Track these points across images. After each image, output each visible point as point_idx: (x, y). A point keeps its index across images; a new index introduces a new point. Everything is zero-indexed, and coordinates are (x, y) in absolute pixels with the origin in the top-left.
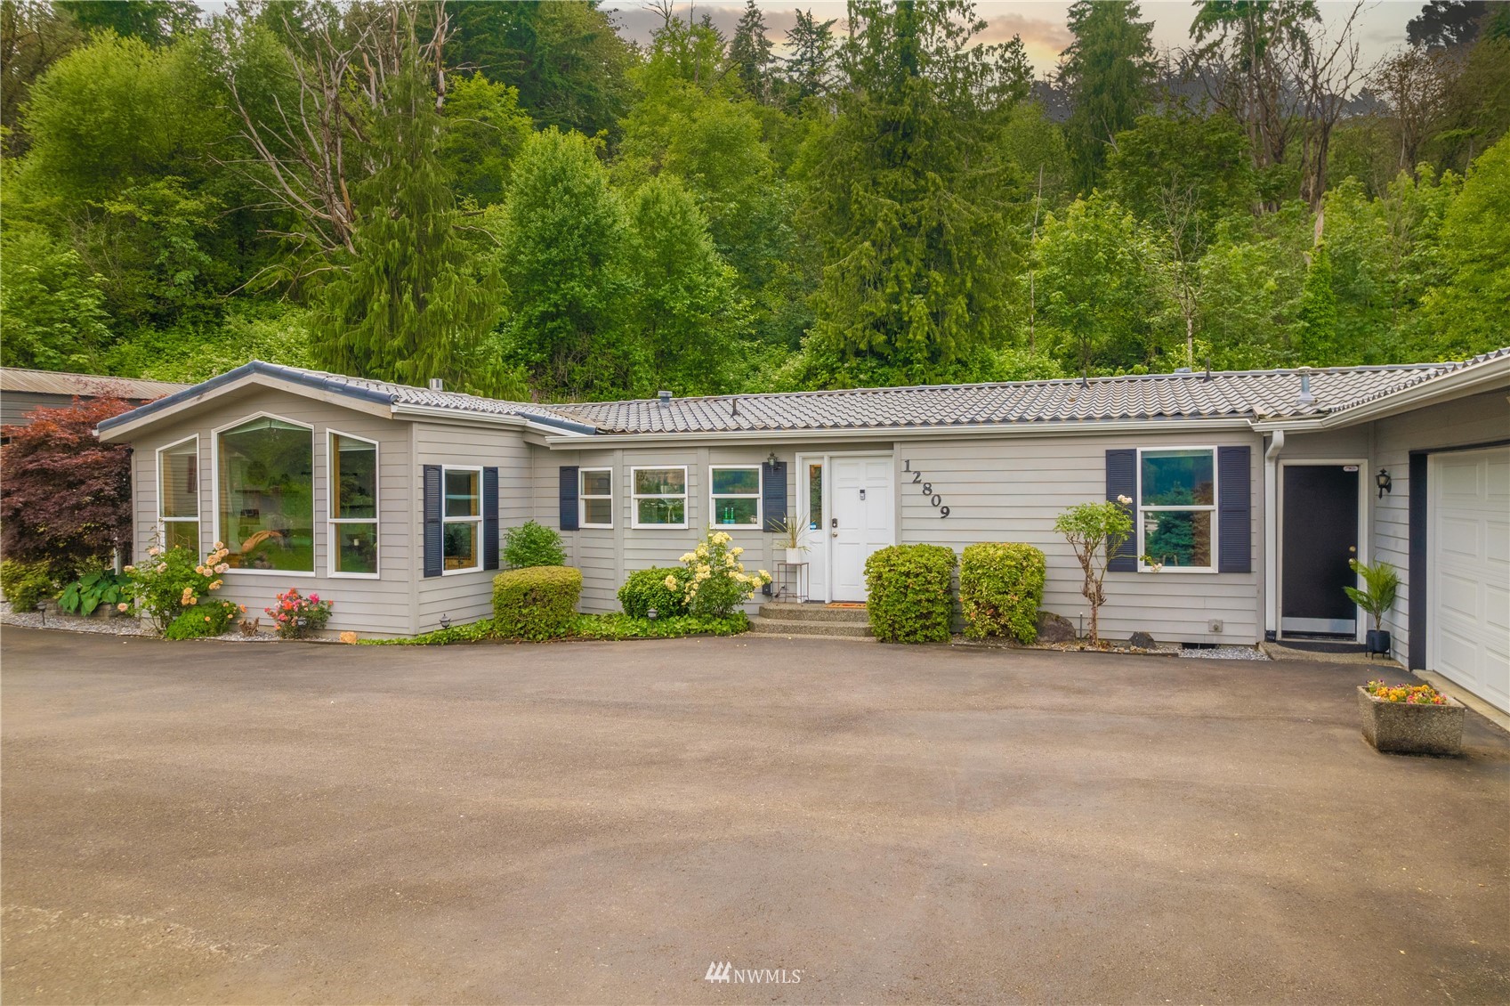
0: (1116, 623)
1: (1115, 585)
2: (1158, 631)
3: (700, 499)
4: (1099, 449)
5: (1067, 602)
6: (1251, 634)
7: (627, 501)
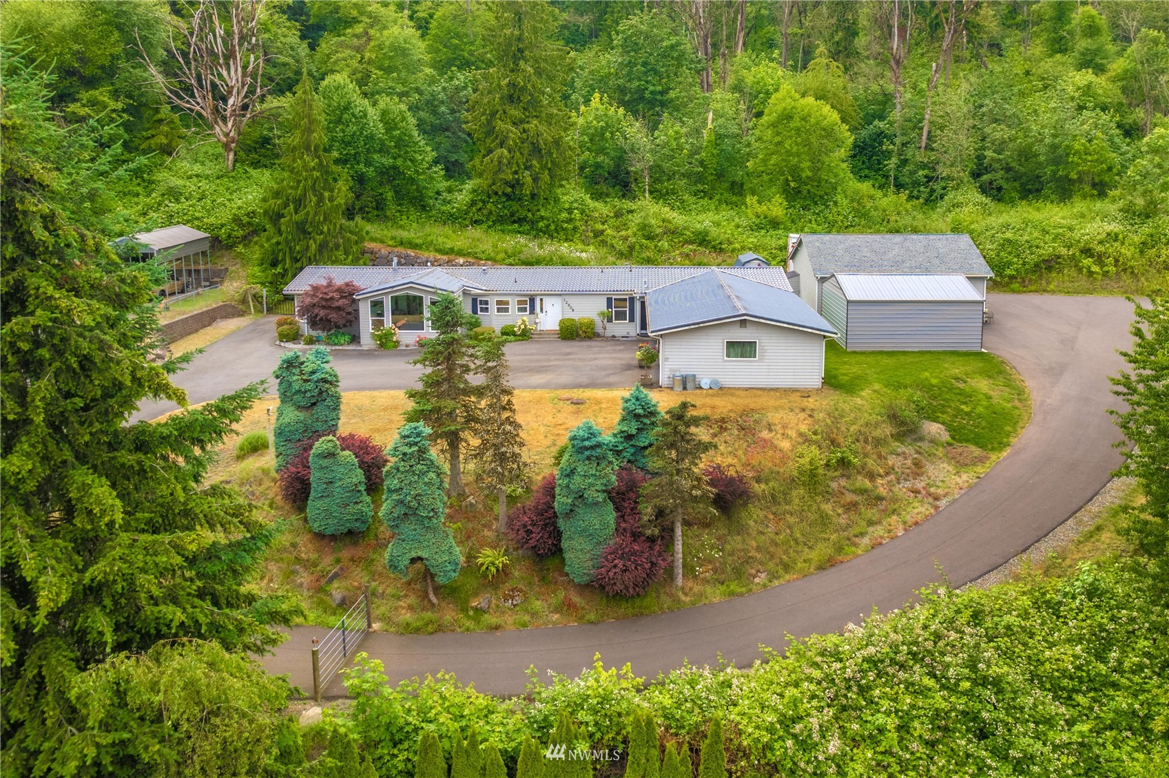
0: (609, 333)
1: (609, 325)
2: (616, 334)
3: (513, 306)
4: (605, 297)
5: (599, 330)
6: (635, 334)
7: (493, 307)
